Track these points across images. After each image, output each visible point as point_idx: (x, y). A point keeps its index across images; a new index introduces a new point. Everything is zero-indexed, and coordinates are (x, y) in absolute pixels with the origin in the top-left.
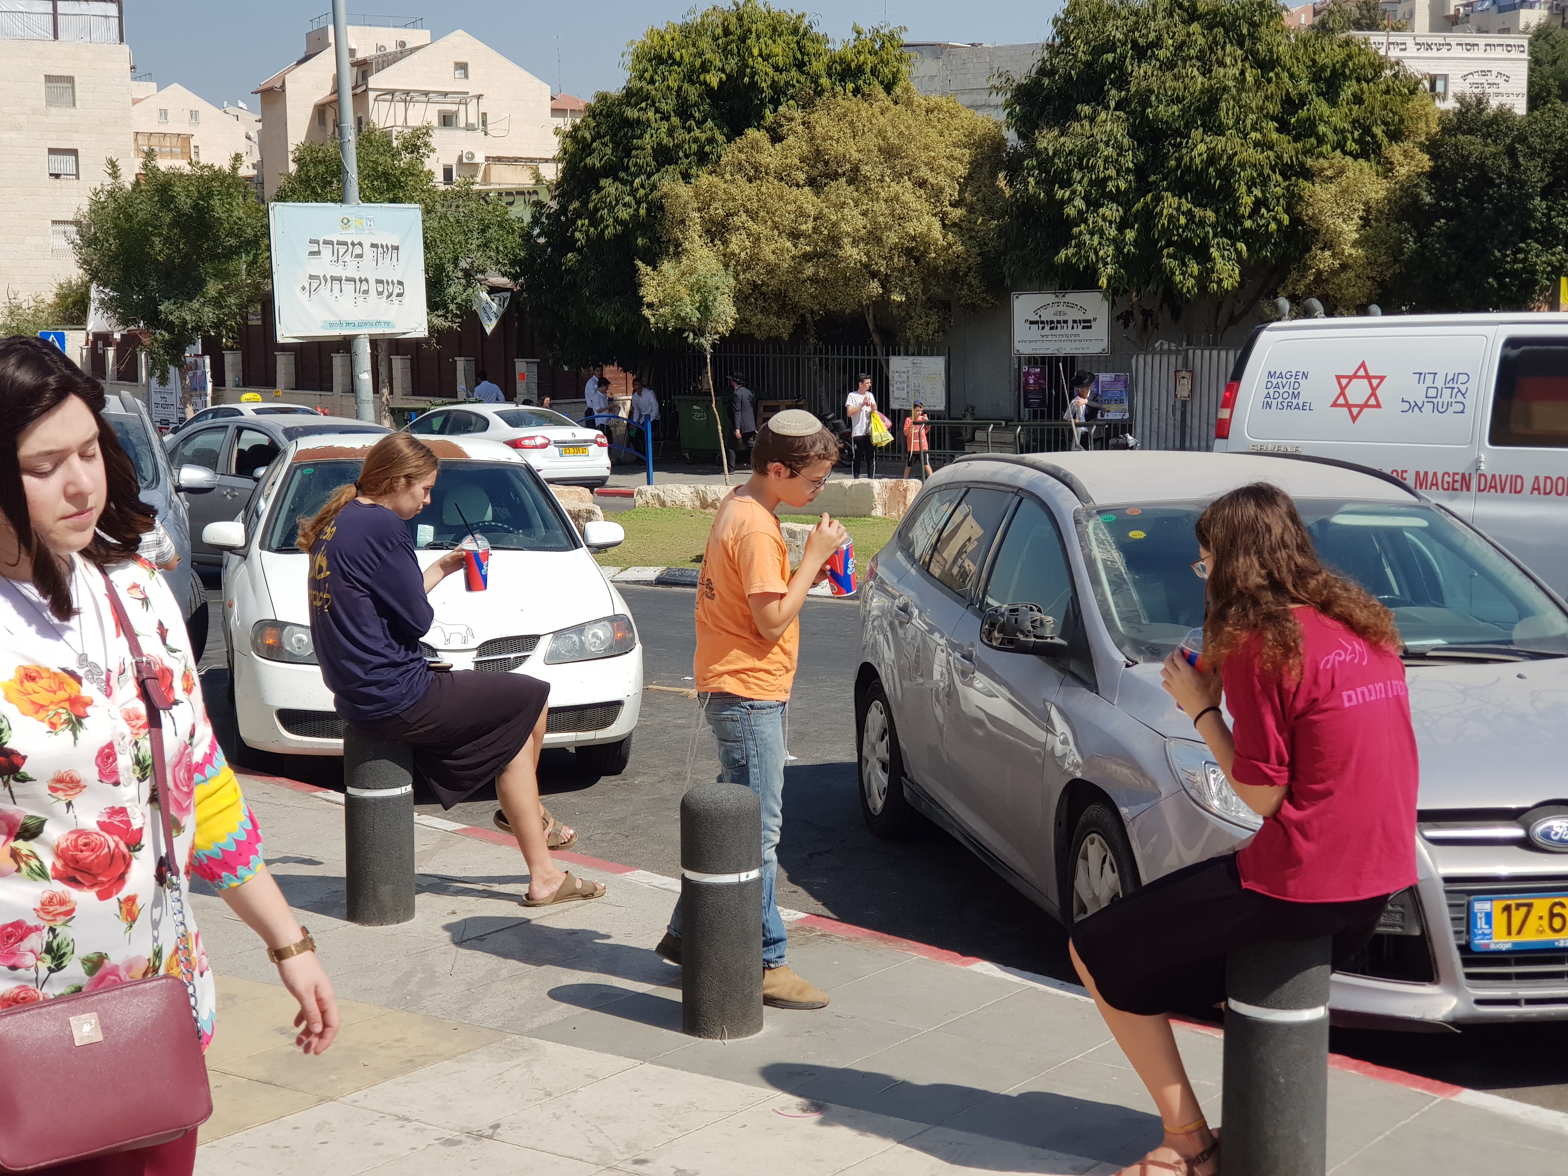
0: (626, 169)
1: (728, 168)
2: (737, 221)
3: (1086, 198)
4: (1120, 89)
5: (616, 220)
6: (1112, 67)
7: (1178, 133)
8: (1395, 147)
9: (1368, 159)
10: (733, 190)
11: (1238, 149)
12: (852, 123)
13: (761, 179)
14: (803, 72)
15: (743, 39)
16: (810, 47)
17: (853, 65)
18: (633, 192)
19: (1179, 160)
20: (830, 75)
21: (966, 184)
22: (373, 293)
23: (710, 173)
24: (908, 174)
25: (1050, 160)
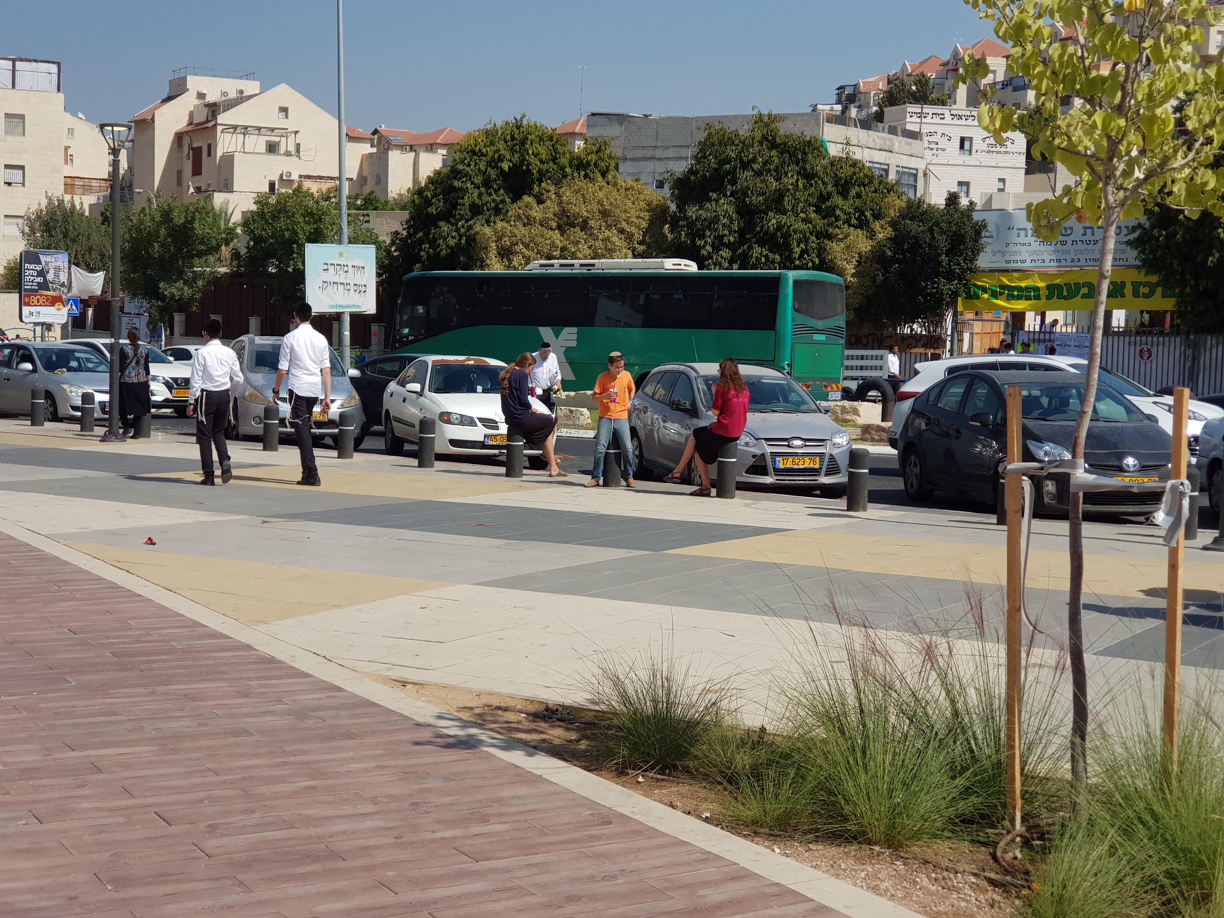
0: (453, 216)
1: (513, 218)
2: (517, 248)
3: (712, 246)
4: (732, 185)
5: (448, 246)
6: (728, 173)
7: (762, 212)
8: (877, 223)
9: (862, 229)
10: (516, 232)
11: (793, 222)
12: (583, 195)
13: (531, 225)
14: (555, 163)
15: (523, 142)
16: (560, 149)
17: (584, 161)
18: (457, 230)
19: (762, 227)
20: (571, 167)
21: (646, 232)
22: (352, 290)
23: (502, 221)
24: (615, 226)
25: (693, 222)
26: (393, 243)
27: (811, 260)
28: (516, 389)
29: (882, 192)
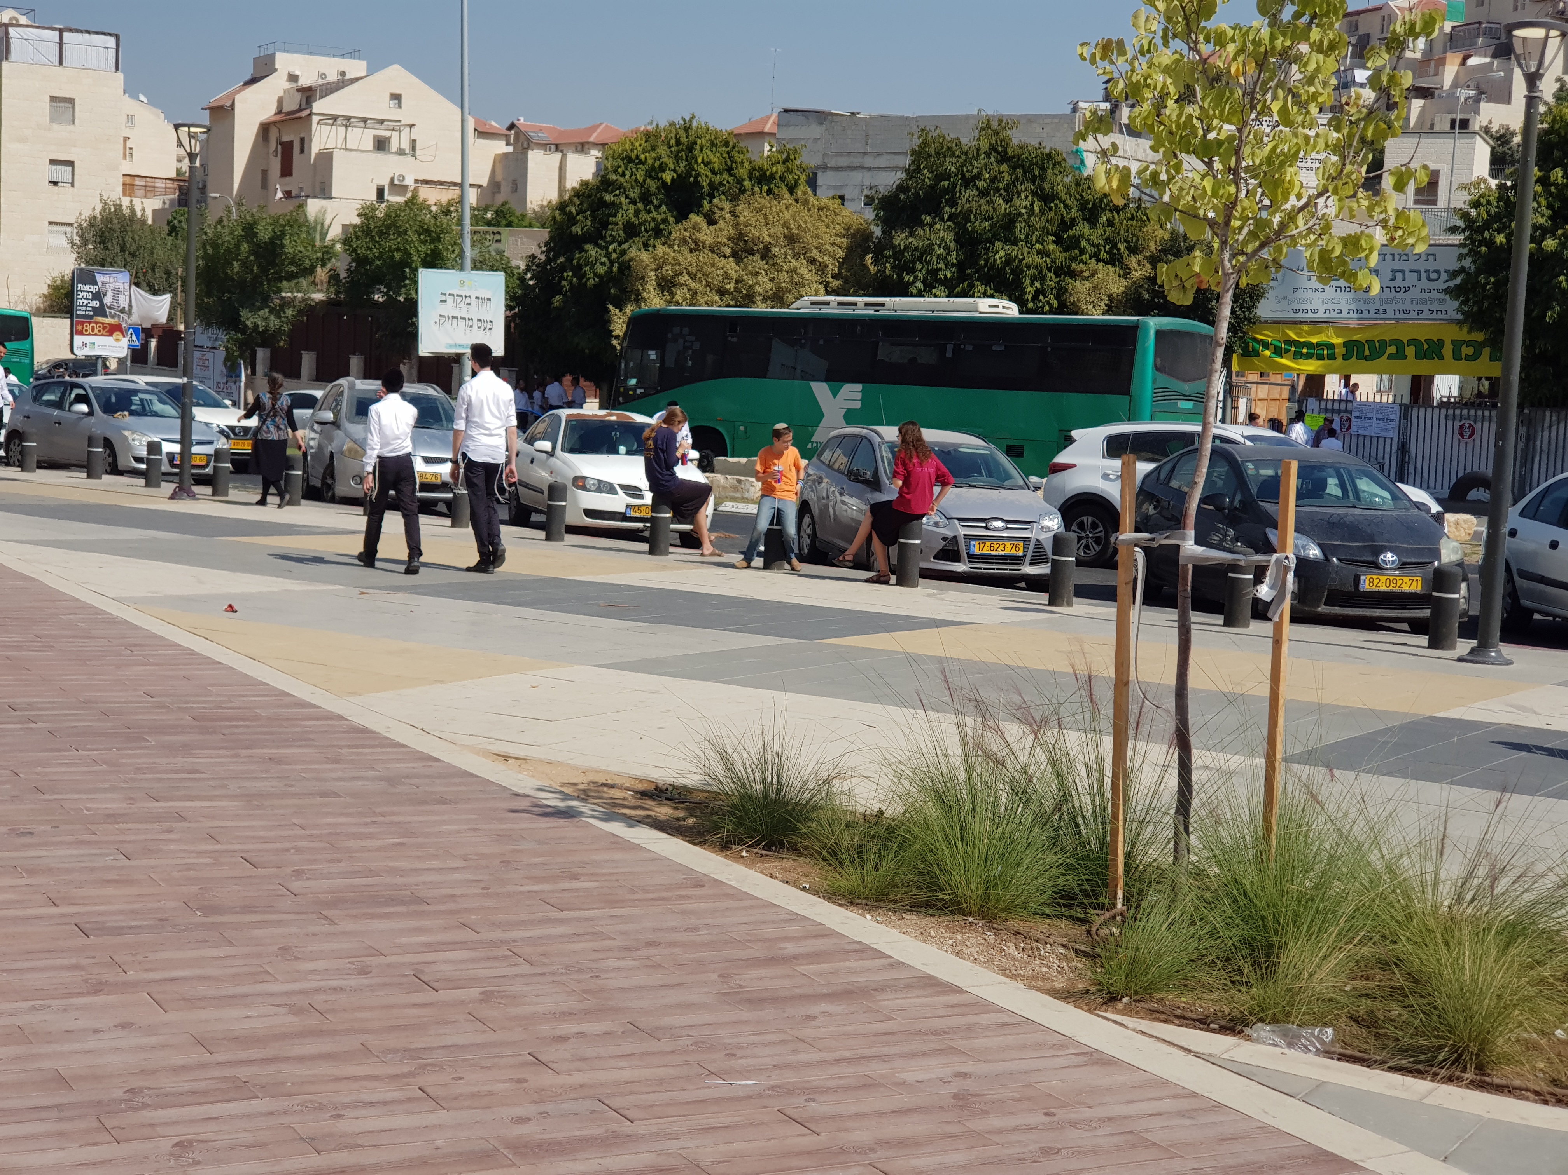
0: (603, 238)
1: (677, 242)
2: (681, 279)
4: (951, 207)
5: (595, 274)
6: (946, 191)
7: (987, 241)
8: (1133, 258)
9: (1114, 265)
10: (680, 258)
11: (1026, 255)
12: (765, 215)
13: (700, 251)
14: (731, 175)
15: (691, 148)
16: (738, 157)
17: (768, 173)
18: (608, 255)
19: (987, 260)
20: (751, 179)
21: (843, 263)
22: (475, 327)
23: (663, 244)
24: (804, 254)
25: (901, 252)
26: (528, 269)
27: (1048, 303)
28: (663, 452)
29: (1141, 220)
